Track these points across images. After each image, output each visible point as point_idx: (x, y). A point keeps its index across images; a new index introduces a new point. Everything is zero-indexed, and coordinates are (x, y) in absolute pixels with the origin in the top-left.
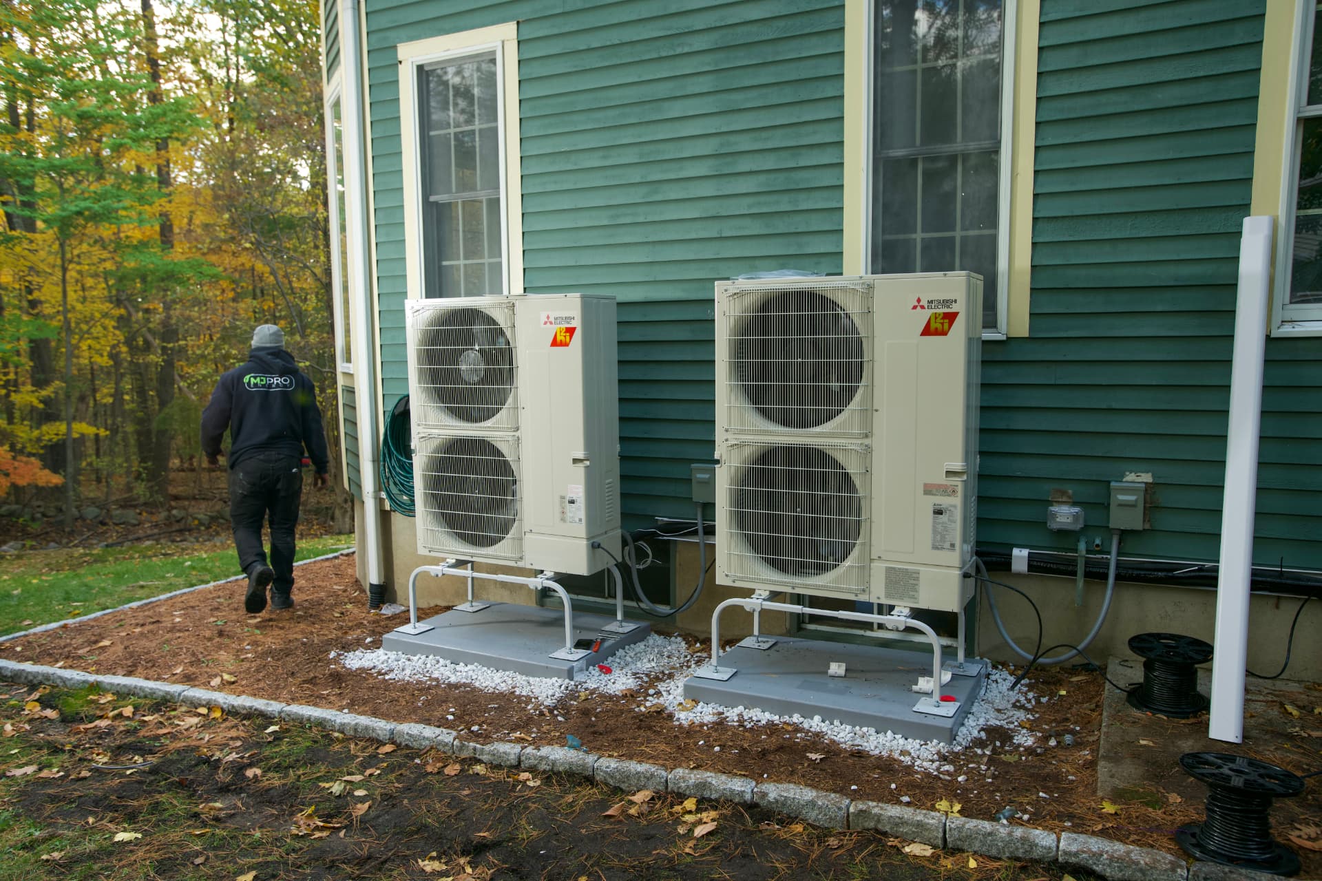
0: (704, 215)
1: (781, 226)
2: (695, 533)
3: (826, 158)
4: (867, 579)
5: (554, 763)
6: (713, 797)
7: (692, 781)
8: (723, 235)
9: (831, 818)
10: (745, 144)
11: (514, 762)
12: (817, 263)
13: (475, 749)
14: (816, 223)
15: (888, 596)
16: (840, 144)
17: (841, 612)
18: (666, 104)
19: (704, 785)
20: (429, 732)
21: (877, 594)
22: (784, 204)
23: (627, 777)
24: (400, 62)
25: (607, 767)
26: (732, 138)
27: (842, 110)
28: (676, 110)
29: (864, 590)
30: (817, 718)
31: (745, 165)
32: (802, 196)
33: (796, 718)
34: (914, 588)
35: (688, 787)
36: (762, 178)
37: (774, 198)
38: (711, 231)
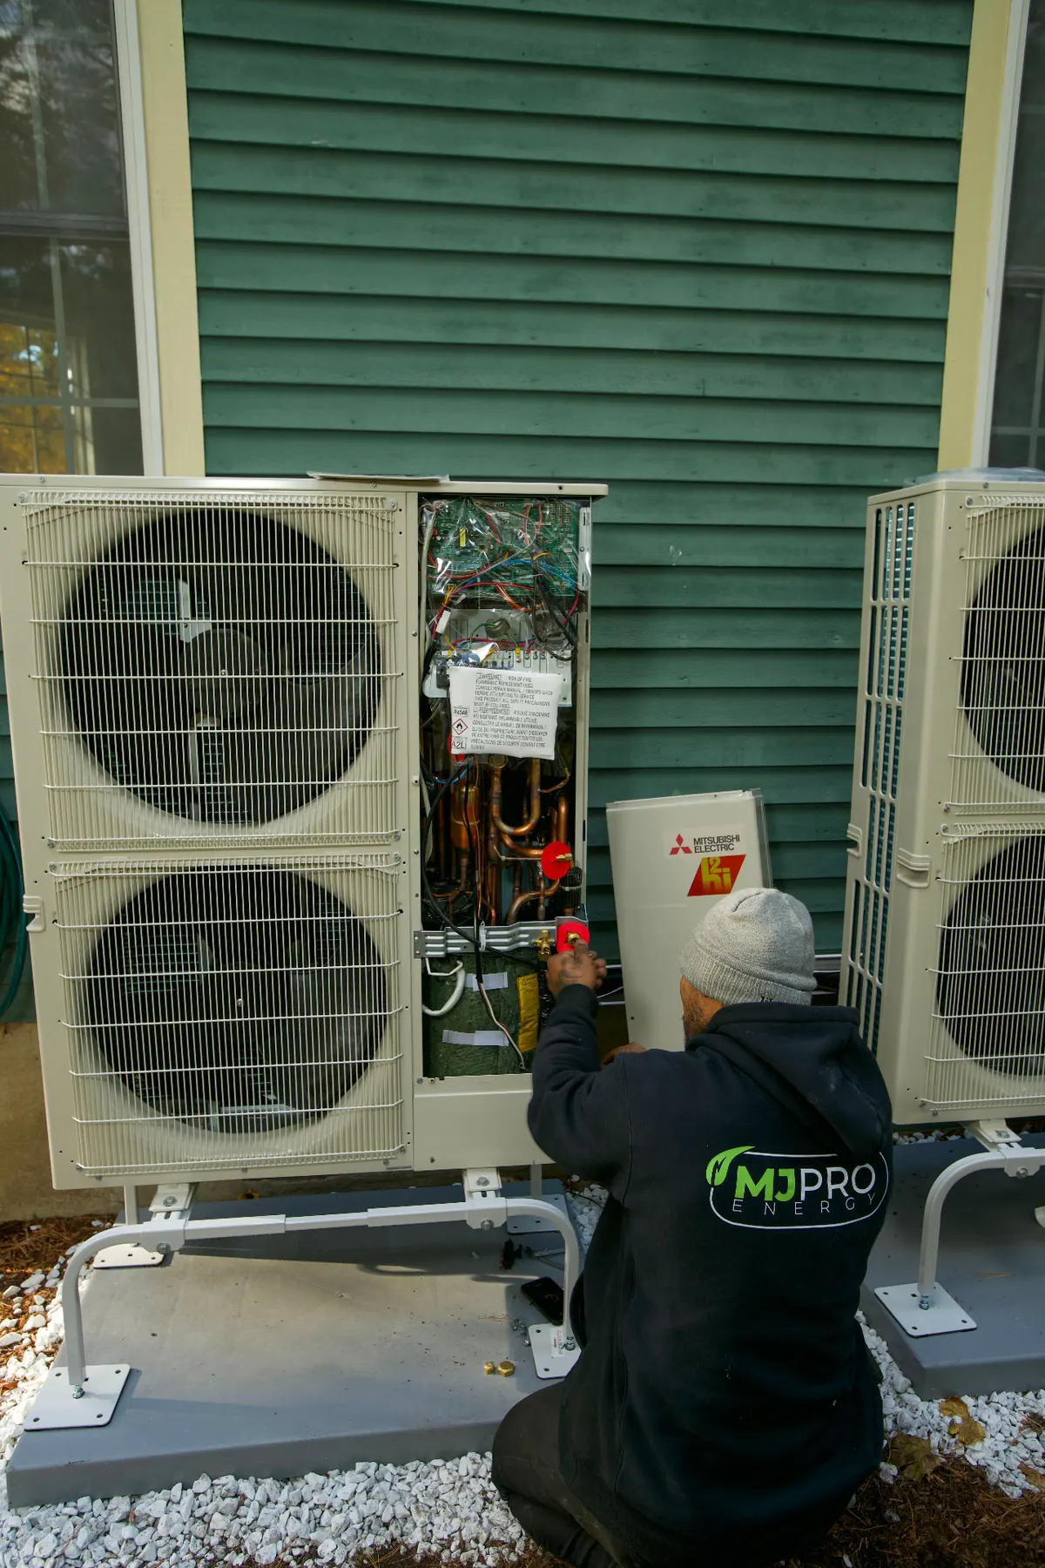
0: (668, 346)
1: (826, 386)
3: (919, 259)
8: (709, 393)
10: (761, 204)
12: (890, 466)
14: (894, 388)
16: (948, 237)
18: (587, 84)
22: (833, 342)
26: (735, 190)
27: (955, 168)
28: (612, 99)
32: (868, 332)
37: (814, 329)
38: (682, 379)
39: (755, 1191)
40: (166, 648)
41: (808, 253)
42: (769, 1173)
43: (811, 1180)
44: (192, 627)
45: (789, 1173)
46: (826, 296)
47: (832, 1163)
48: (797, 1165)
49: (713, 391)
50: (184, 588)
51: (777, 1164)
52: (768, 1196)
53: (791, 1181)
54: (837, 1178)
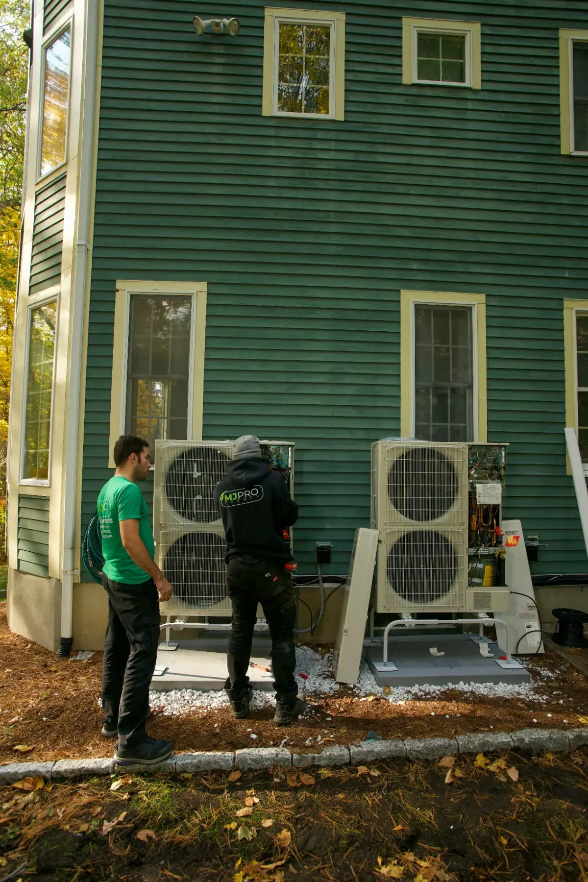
0: (324, 404)
2: (318, 582)
3: (391, 382)
4: (464, 600)
5: (378, 754)
6: (491, 749)
7: (477, 743)
9: (562, 744)
10: (348, 369)
11: (348, 761)
12: (387, 434)
13: (314, 758)
14: (386, 414)
15: (475, 608)
16: (399, 375)
17: (459, 620)
19: (485, 744)
20: (266, 752)
21: (469, 608)
22: (369, 402)
23: (432, 750)
24: (118, 291)
25: (417, 747)
27: (399, 359)
29: (463, 606)
30: (461, 683)
31: (348, 380)
33: (451, 686)
34: (489, 602)
35: (475, 747)
36: (358, 388)
38: (328, 412)
39: (228, 499)
40: (191, 478)
41: (361, 380)
42: (231, 495)
43: (241, 494)
44: (196, 474)
45: (235, 494)
46: (368, 390)
47: (245, 490)
48: (237, 492)
49: (336, 415)
50: (195, 465)
51: (232, 493)
52: (231, 499)
53: (236, 496)
54: (247, 493)
